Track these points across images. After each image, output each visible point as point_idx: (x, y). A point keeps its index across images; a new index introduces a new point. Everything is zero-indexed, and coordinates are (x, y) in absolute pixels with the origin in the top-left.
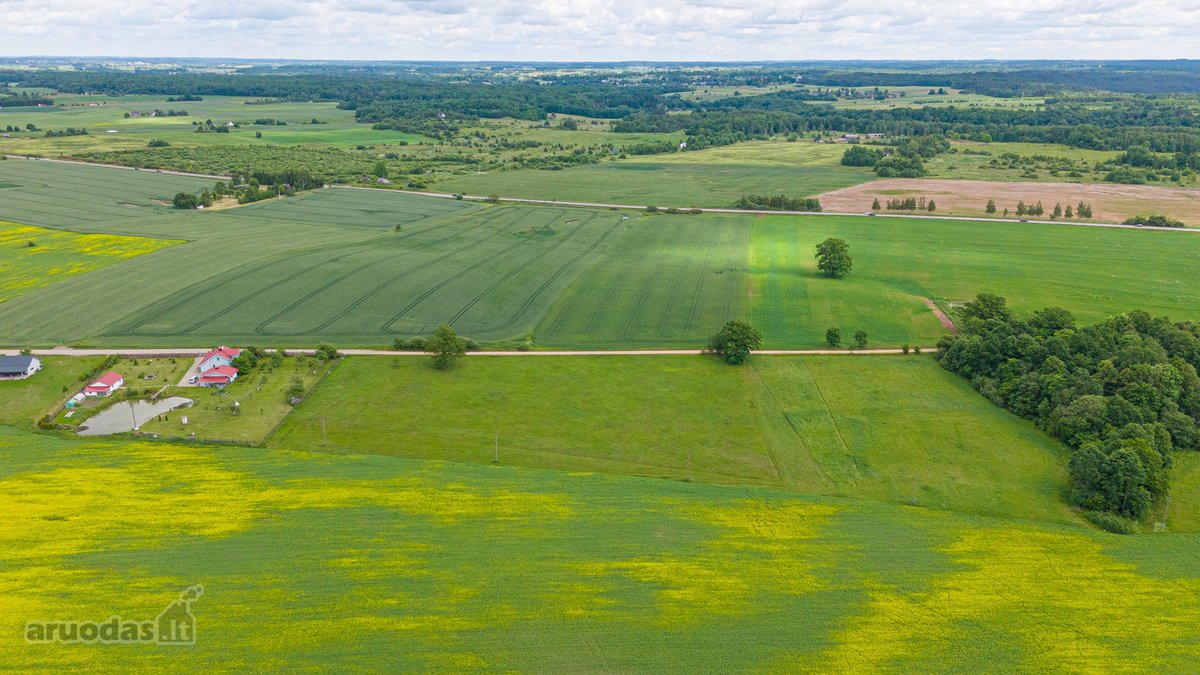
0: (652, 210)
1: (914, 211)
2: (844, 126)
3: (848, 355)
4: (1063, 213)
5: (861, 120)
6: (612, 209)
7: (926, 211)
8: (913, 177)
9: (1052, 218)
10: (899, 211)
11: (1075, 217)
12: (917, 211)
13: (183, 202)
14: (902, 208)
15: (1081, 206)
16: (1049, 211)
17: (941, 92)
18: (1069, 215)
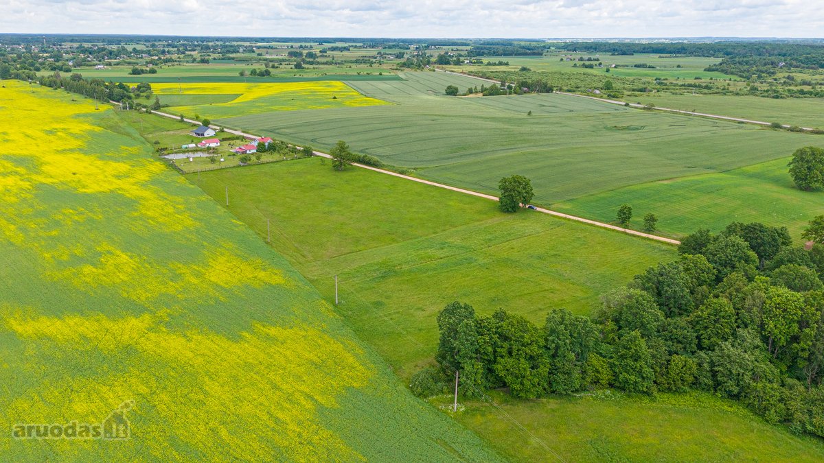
0: (776, 126)
3: (618, 231)
13: (452, 92)
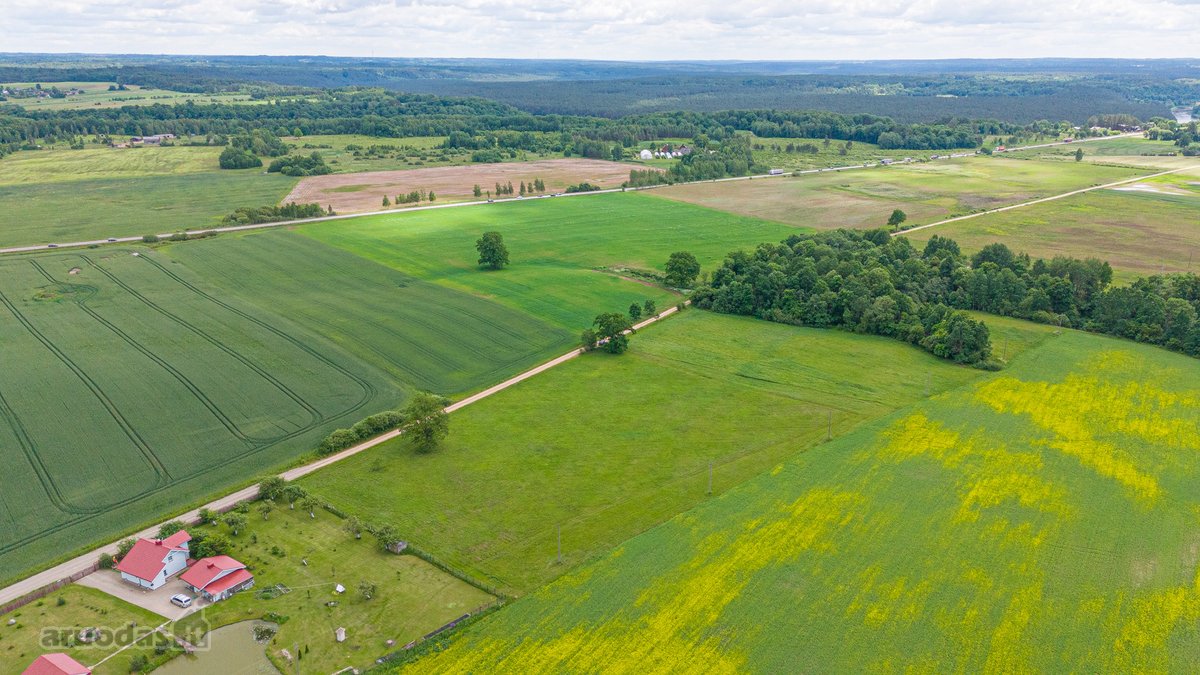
0: (152, 240)
1: (419, 203)
2: (107, 127)
3: (656, 322)
4: (527, 189)
5: (125, 119)
6: (91, 247)
7: (429, 201)
8: (326, 174)
9: (521, 194)
10: (408, 204)
11: (535, 191)
12: (421, 202)
14: (407, 201)
15: (537, 182)
16: (517, 190)
17: (121, 88)
18: (530, 190)
